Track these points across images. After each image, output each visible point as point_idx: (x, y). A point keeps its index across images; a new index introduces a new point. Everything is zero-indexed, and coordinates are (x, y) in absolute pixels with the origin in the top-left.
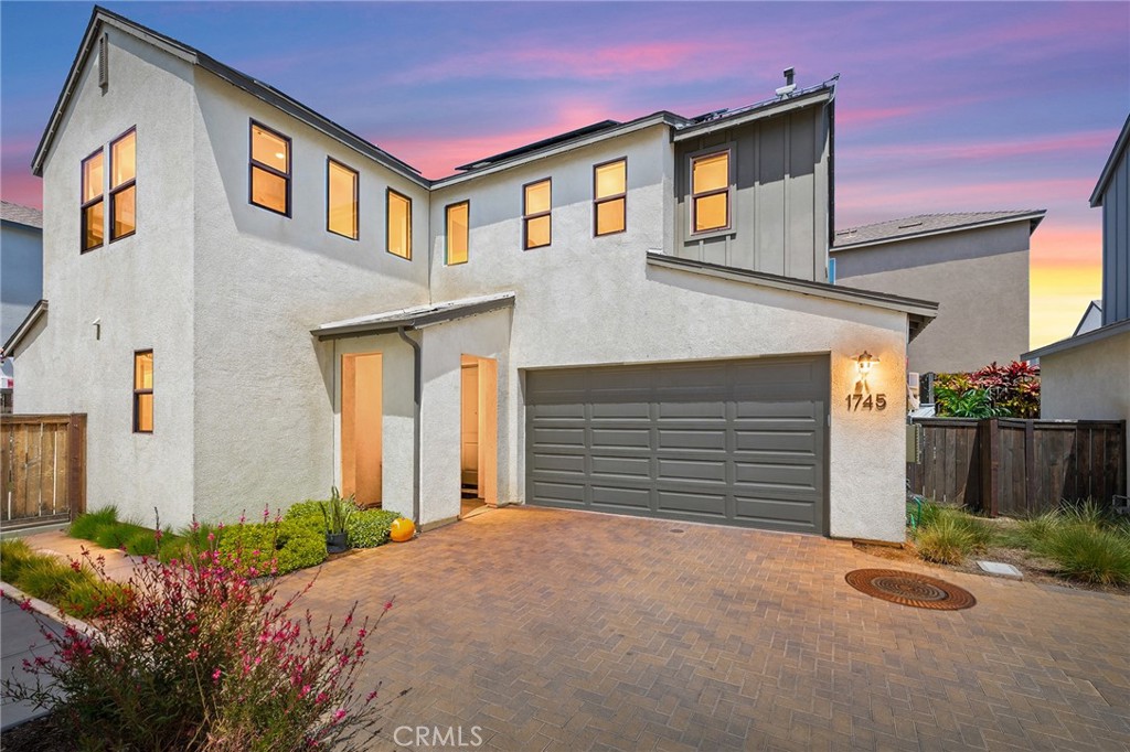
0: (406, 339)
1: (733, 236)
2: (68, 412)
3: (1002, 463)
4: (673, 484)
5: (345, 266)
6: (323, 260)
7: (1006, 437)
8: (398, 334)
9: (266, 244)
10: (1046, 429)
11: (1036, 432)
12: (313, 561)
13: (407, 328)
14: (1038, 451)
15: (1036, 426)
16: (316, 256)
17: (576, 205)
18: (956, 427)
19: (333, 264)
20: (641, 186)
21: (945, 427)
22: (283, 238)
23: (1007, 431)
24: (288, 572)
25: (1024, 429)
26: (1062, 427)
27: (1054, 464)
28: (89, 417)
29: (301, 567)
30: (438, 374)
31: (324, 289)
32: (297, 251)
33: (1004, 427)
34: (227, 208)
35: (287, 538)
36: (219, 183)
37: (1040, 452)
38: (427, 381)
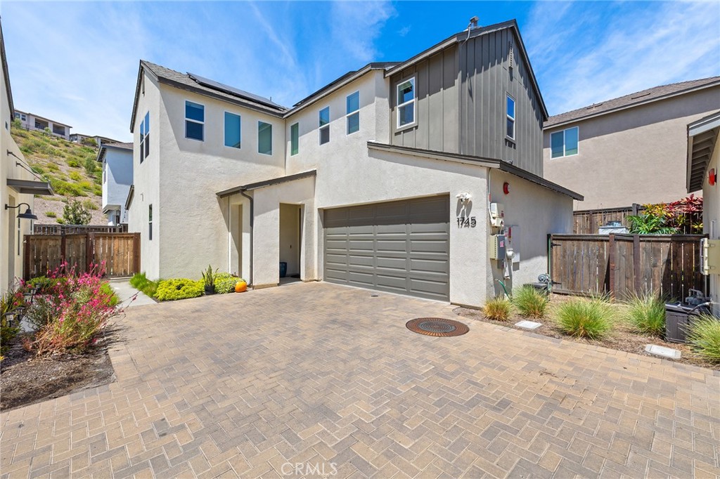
0: (244, 195)
1: (416, 127)
2: (134, 232)
3: (617, 265)
4: (385, 271)
5: (234, 161)
6: (223, 159)
7: (620, 247)
8: (240, 194)
9: (193, 155)
10: (649, 241)
11: (641, 243)
12: (192, 296)
13: (244, 190)
14: (643, 256)
15: (641, 239)
16: (219, 158)
17: (340, 119)
18: (597, 240)
19: (227, 161)
20: (366, 105)
21: (589, 240)
22: (202, 151)
23: (621, 243)
24: (178, 299)
25: (632, 241)
26: (660, 239)
27: (655, 266)
28: (141, 235)
29: (185, 298)
30: (264, 212)
31: (224, 173)
32: (209, 157)
33: (619, 240)
34: (175, 141)
35: (183, 285)
36: (171, 130)
37: (644, 257)
38: (257, 215)
